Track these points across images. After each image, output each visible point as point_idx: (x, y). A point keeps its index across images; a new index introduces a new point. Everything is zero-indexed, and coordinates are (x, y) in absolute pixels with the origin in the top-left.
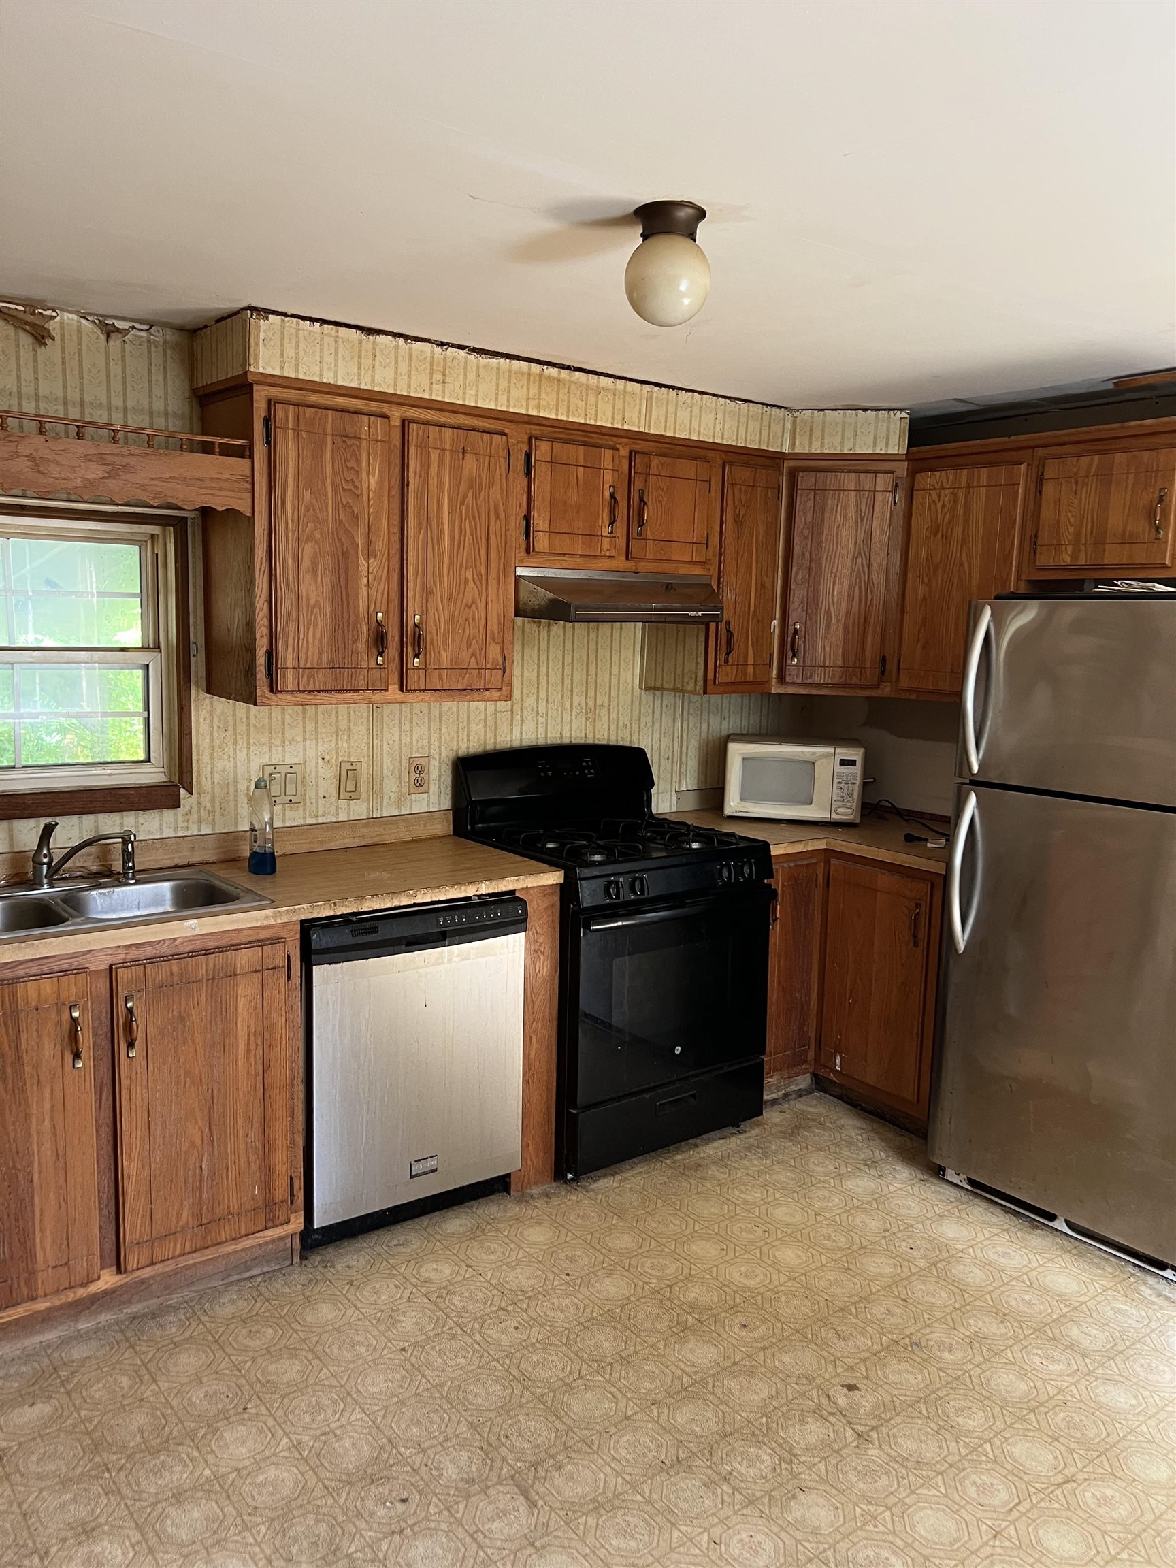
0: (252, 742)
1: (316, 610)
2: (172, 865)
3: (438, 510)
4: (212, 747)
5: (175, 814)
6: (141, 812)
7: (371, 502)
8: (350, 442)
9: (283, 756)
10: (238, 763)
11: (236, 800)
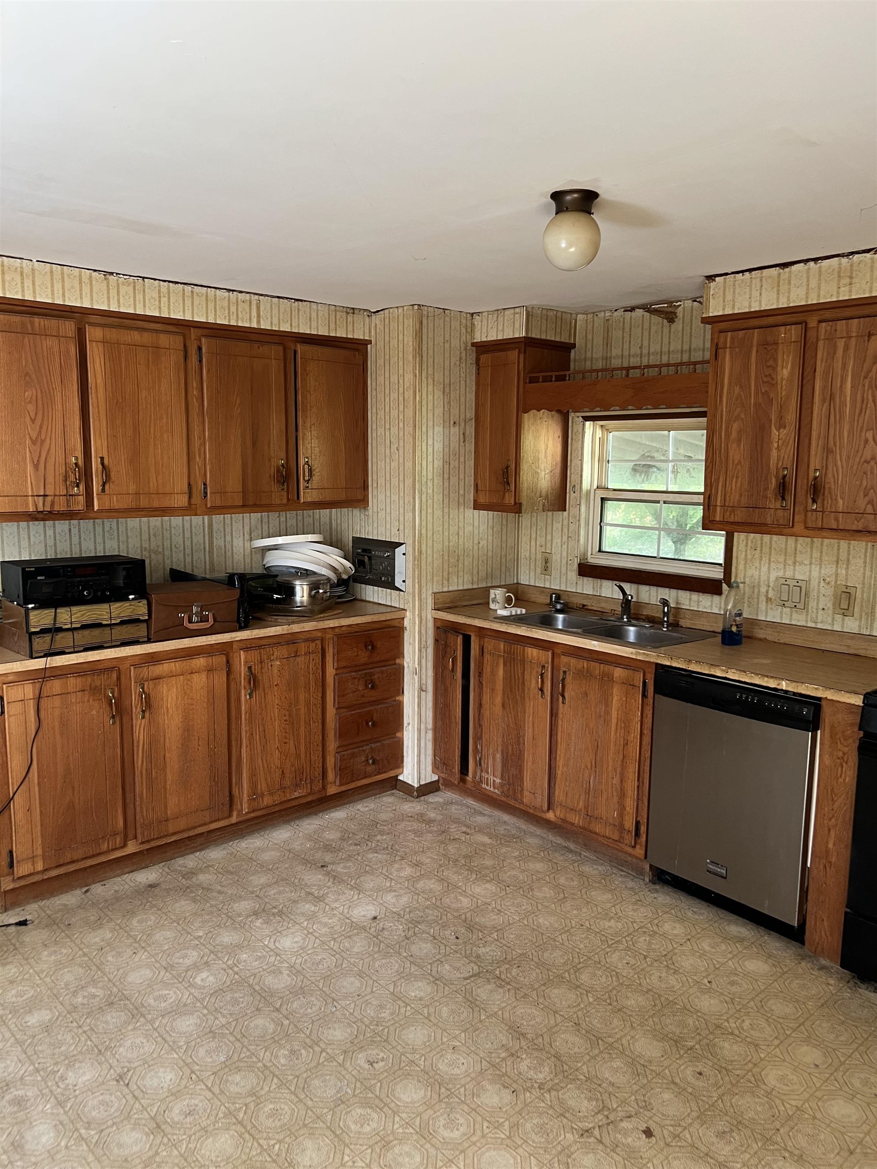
0: (772, 560)
1: (739, 467)
2: (712, 630)
3: (841, 387)
4: (746, 559)
5: (720, 599)
6: (701, 594)
7: (784, 387)
8: (769, 348)
9: (794, 573)
10: (762, 574)
11: (758, 598)
